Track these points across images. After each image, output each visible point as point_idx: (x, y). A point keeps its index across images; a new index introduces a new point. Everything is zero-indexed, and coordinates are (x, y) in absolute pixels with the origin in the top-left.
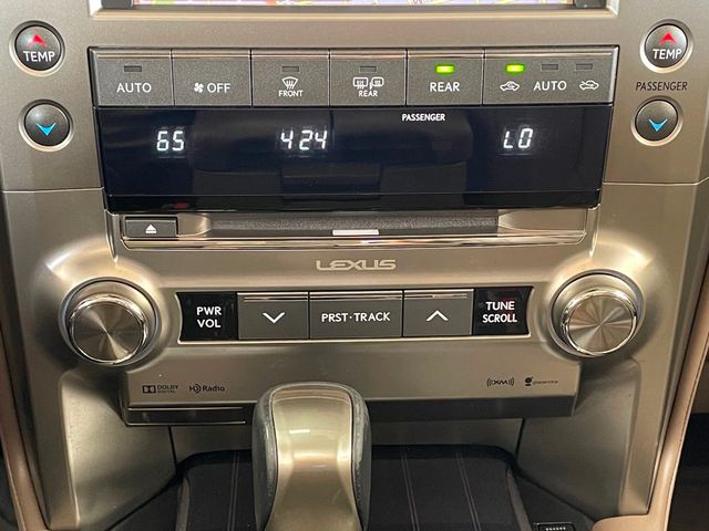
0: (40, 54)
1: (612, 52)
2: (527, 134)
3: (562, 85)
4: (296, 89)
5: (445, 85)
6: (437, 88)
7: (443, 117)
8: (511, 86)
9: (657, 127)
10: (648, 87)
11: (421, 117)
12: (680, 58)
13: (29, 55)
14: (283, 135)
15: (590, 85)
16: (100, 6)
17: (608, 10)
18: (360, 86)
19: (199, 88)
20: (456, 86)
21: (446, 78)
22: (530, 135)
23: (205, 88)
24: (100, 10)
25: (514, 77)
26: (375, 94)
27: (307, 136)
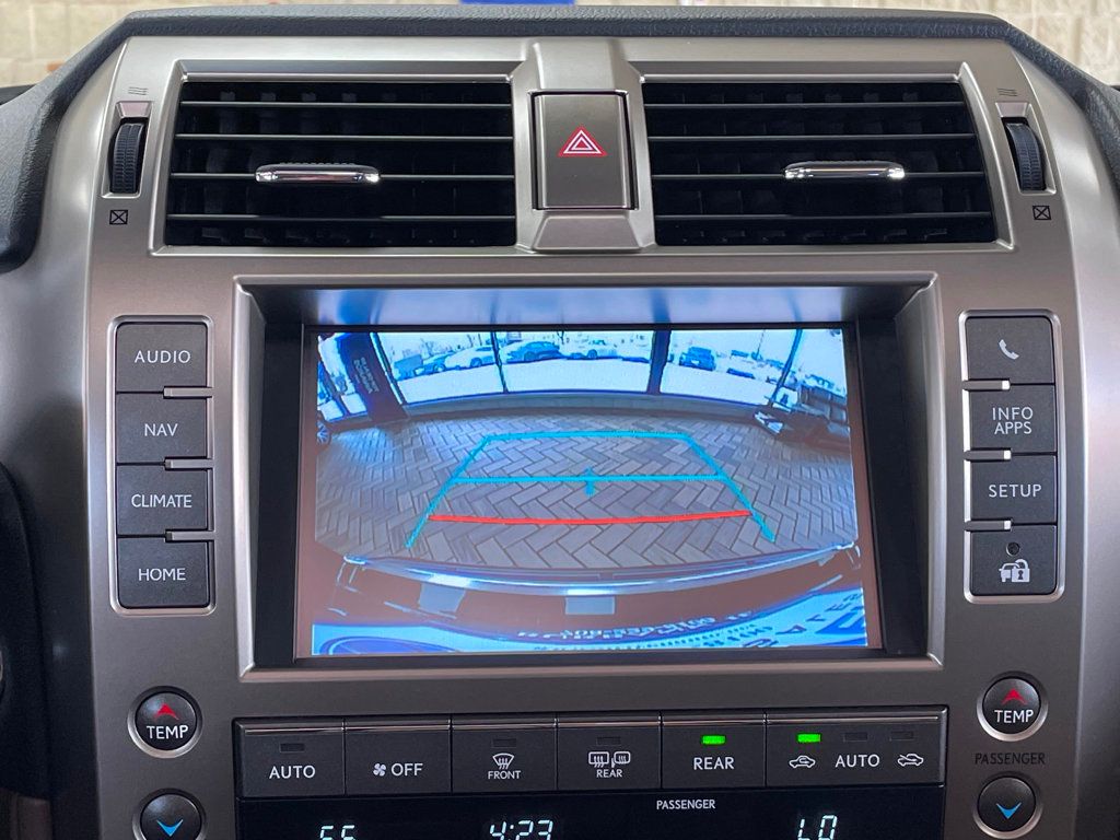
0: (168, 728)
1: (940, 716)
2: (829, 822)
3: (873, 760)
4: (511, 769)
5: (714, 761)
6: (703, 765)
7: (712, 804)
8: (805, 761)
9: (1008, 814)
10: (990, 760)
11: (682, 805)
12: (1032, 720)
13: (154, 730)
14: (493, 827)
15: (911, 760)
16: (251, 665)
17: (929, 659)
18: (599, 763)
19: (379, 770)
20: (729, 763)
21: (715, 752)
22: (834, 825)
23: (388, 771)
24: (253, 670)
25: (807, 749)
26: (619, 773)
27: (526, 828)
